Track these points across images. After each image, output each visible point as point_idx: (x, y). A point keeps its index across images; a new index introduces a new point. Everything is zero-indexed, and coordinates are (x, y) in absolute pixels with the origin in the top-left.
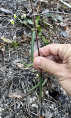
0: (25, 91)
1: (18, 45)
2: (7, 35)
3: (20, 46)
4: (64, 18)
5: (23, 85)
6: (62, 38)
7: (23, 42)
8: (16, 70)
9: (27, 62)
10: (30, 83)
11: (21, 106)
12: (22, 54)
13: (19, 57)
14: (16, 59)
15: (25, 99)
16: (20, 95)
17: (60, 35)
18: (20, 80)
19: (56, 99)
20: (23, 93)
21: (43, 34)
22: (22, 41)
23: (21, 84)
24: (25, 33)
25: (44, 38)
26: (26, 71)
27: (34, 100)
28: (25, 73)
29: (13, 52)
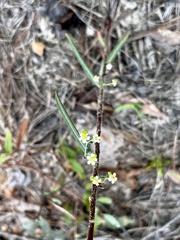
0: (149, 43)
1: (149, 162)
2: (175, 192)
3: (144, 160)
4: (13, 221)
5: (152, 60)
6: (27, 170)
7: (135, 167)
8: (164, 99)
9: (133, 116)
10: (134, 63)
11: (163, 10)
12: (142, 138)
13: (150, 131)
14: (160, 128)
15: (151, 24)
16: (161, 37)
17: (33, 175)
18: (158, 72)
19: (70, 11)
20: (153, 40)
21: (80, 183)
22: (138, 172)
23: (157, 62)
24: (128, 192)
25: (80, 175)
26: (140, 95)
27: (129, 19)
28: (142, 90)
29: (165, 145)
